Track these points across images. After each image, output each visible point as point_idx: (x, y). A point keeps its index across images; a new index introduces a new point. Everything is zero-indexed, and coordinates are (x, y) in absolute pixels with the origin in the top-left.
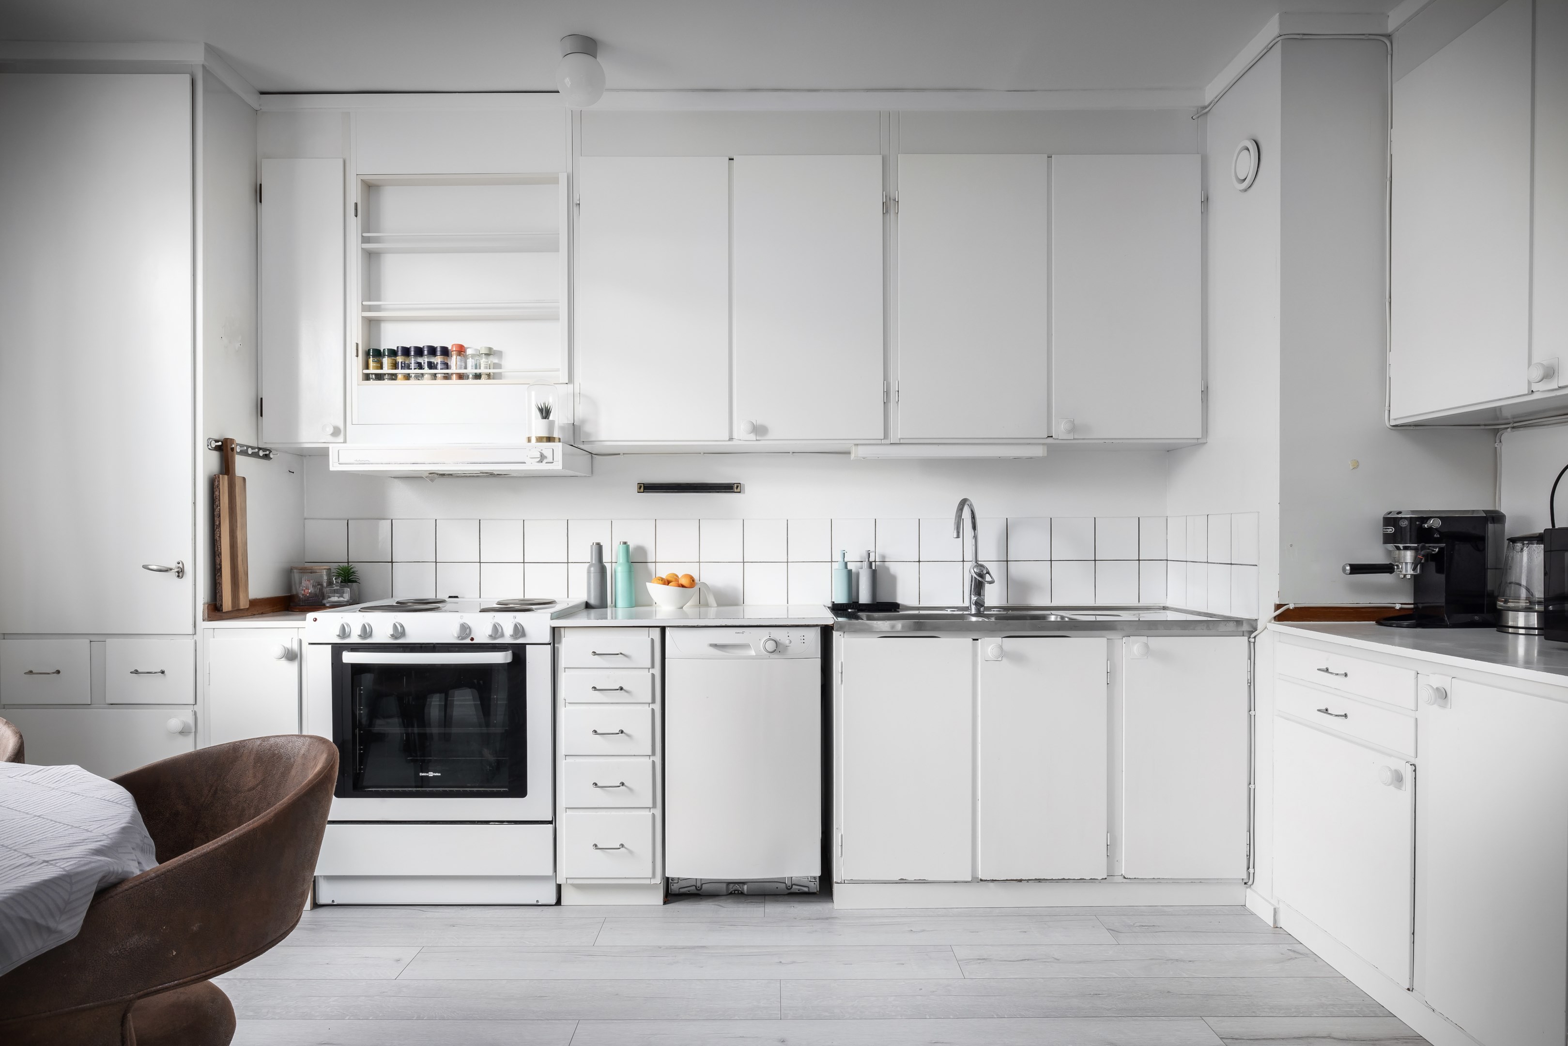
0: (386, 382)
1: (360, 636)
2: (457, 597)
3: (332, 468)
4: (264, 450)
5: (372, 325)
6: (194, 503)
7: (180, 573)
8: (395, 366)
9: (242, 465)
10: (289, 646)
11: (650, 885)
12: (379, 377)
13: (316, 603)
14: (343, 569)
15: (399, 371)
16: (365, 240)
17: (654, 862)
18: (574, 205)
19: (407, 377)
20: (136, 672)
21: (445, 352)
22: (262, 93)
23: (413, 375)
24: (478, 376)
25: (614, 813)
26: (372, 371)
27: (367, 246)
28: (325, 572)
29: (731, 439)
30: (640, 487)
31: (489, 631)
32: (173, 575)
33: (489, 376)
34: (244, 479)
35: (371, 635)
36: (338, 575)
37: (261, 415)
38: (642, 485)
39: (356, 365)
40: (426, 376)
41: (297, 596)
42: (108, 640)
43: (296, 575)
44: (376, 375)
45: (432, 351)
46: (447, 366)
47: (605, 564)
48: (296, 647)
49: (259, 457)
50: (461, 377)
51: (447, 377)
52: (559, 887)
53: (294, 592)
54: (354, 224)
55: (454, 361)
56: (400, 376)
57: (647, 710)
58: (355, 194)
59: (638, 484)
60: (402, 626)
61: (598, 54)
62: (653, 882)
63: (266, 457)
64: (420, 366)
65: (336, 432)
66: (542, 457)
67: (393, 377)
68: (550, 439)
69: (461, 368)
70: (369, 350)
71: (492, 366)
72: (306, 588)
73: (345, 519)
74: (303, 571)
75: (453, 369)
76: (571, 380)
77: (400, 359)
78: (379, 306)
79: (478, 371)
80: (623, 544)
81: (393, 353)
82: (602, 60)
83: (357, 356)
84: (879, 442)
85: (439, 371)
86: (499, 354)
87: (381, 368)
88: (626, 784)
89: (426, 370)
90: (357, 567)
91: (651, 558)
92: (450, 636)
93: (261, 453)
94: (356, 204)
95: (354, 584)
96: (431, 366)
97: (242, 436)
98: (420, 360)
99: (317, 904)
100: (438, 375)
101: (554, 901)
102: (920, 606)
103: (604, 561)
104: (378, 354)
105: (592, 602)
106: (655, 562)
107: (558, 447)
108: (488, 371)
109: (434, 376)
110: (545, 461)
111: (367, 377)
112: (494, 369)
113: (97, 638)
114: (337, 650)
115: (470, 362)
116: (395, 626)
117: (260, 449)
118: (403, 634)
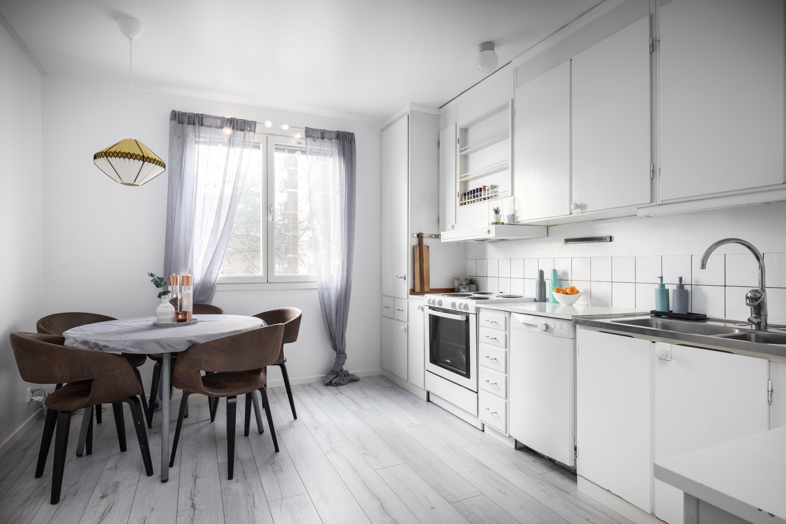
0: (466, 205)
1: (432, 304)
3: (442, 241)
5: (465, 183)
6: (408, 256)
7: (405, 279)
9: (426, 241)
10: (420, 305)
12: (464, 204)
14: (471, 279)
15: (469, 200)
16: (463, 151)
17: (506, 425)
20: (399, 310)
21: (481, 190)
22: (440, 108)
23: (473, 201)
24: (488, 198)
27: (463, 153)
29: (571, 214)
30: (565, 241)
31: (459, 306)
32: (403, 279)
33: (492, 197)
34: (428, 247)
35: (435, 304)
36: (468, 281)
37: (439, 223)
38: (566, 240)
39: (459, 200)
42: (396, 299)
43: (456, 281)
45: (478, 190)
47: (545, 280)
48: (422, 305)
50: (484, 199)
51: (481, 200)
52: (483, 424)
53: (455, 287)
54: (458, 146)
55: (482, 193)
56: (469, 202)
57: (504, 351)
58: (459, 135)
59: (565, 239)
60: (441, 301)
61: (495, 48)
62: (506, 435)
64: (474, 197)
65: (453, 227)
66: (489, 232)
68: (497, 223)
69: (483, 196)
70: (463, 193)
73: (476, 259)
75: (481, 197)
76: (513, 194)
77: (470, 196)
78: (468, 175)
79: (486, 196)
80: (553, 270)
81: (469, 193)
82: (497, 50)
83: (460, 196)
84: (649, 205)
86: (495, 187)
87: (465, 200)
88: (497, 383)
91: (570, 278)
92: (452, 307)
94: (458, 139)
95: (474, 285)
96: (477, 196)
97: (426, 232)
98: (474, 195)
99: (429, 400)
100: (477, 200)
101: (481, 429)
102: (726, 319)
103: (544, 279)
104: (465, 194)
105: (537, 299)
106: (572, 280)
107: (494, 226)
110: (491, 233)
111: (461, 204)
112: (494, 193)
113: (394, 298)
114: (429, 308)
115: (485, 193)
116: (439, 301)
118: (441, 304)
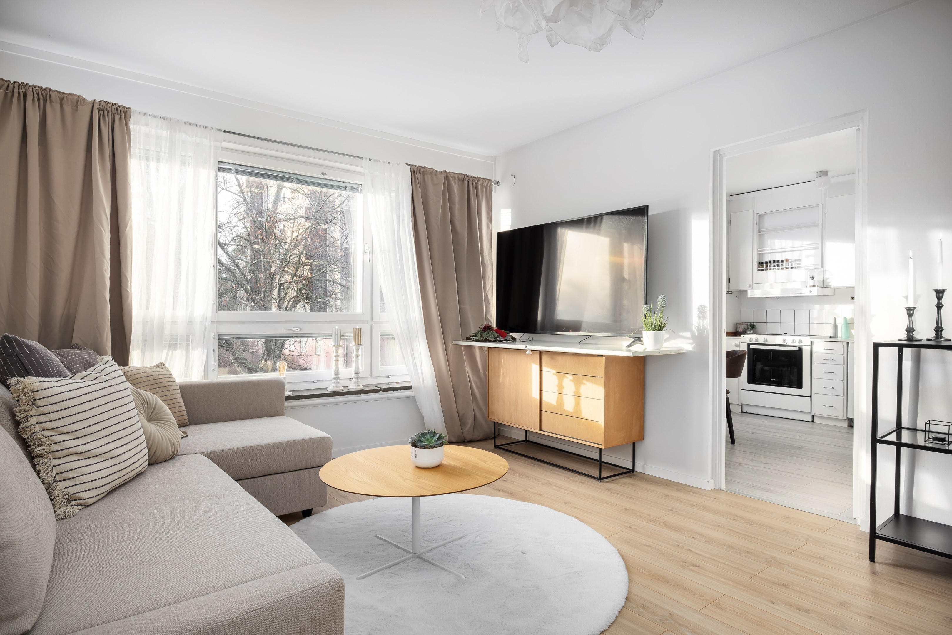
0: (764, 271)
1: (755, 341)
2: (787, 334)
3: (748, 297)
4: (730, 291)
5: (760, 255)
8: (767, 266)
10: (736, 343)
11: (842, 419)
12: (762, 270)
13: (744, 333)
14: (752, 324)
15: (768, 268)
16: (759, 232)
17: (843, 413)
18: (824, 213)
19: (771, 269)
21: (782, 261)
22: (731, 196)
24: (792, 268)
25: (830, 396)
26: (760, 268)
27: (759, 233)
28: (746, 325)
31: (791, 341)
33: (796, 267)
35: (758, 341)
36: (750, 326)
37: (730, 282)
38: (853, 298)
39: (756, 267)
40: (776, 269)
41: (738, 332)
43: (738, 326)
44: (761, 269)
45: (778, 261)
46: (783, 265)
48: (738, 343)
49: (729, 294)
50: (787, 268)
51: (783, 269)
52: (813, 416)
53: (737, 331)
54: (756, 228)
55: (785, 263)
56: (768, 269)
57: (842, 367)
58: (756, 219)
59: (851, 298)
60: (767, 339)
62: (843, 418)
63: (731, 293)
64: (774, 266)
65: (750, 286)
66: (811, 292)
67: (766, 270)
68: (814, 286)
69: (787, 266)
70: (760, 262)
71: (797, 265)
72: (740, 329)
73: (752, 310)
74: (740, 324)
75: (785, 266)
76: (822, 267)
77: (768, 264)
78: (763, 249)
79: (792, 266)
80: (845, 318)
81: (766, 263)
83: (756, 264)
85: (780, 267)
86: (799, 261)
87: (763, 267)
88: (834, 388)
89: (776, 267)
90: (755, 324)
92: (781, 343)
93: (729, 292)
94: (756, 222)
95: (755, 329)
96: (778, 265)
98: (774, 264)
99: (743, 412)
100: (780, 268)
101: (811, 420)
103: (837, 323)
104: (762, 263)
105: (832, 336)
107: (816, 288)
108: (795, 266)
109: (779, 269)
110: (811, 293)
111: (759, 270)
112: (798, 265)
114: (749, 345)
115: (790, 264)
116: (765, 339)
117: (729, 291)
118: (767, 341)
